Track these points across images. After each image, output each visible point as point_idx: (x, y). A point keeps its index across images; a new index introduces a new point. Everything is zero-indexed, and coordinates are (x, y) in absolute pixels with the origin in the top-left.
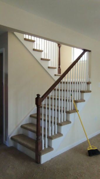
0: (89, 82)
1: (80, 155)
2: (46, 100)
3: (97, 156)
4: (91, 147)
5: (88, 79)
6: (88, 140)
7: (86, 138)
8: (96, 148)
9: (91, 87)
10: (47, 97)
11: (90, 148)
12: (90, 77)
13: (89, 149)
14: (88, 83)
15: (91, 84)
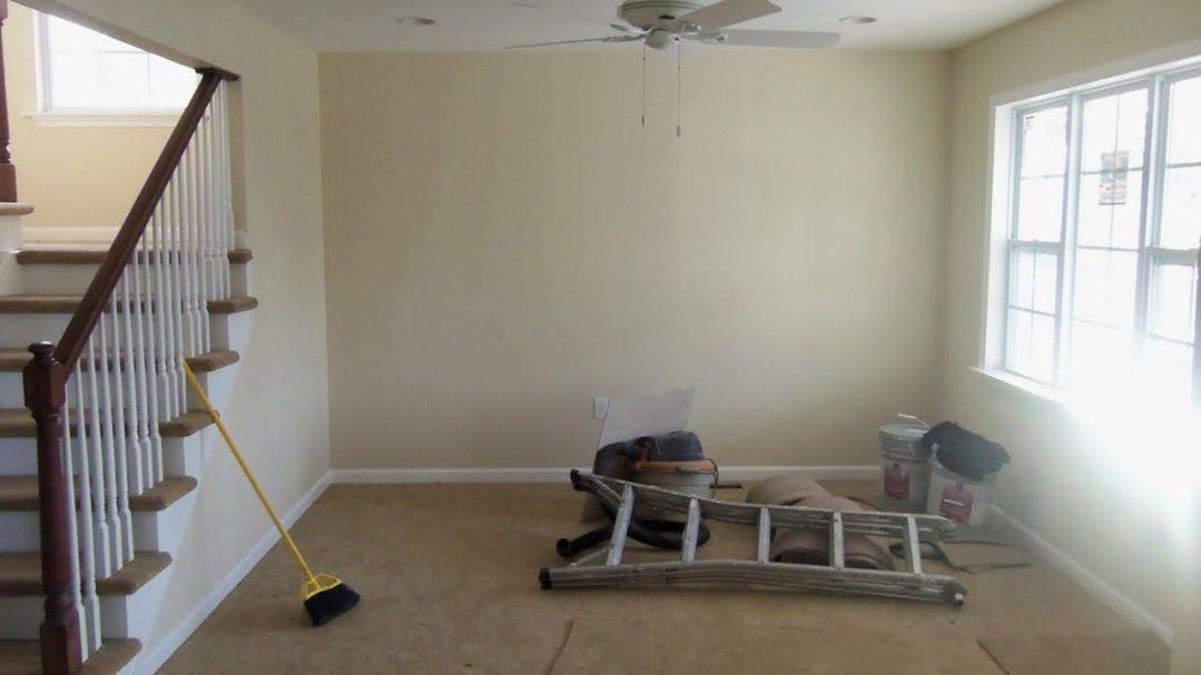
0: (237, 250)
1: (271, 634)
2: (76, 376)
3: (347, 613)
4: (314, 580)
5: (233, 232)
6: (288, 536)
7: (275, 528)
8: (339, 582)
9: (255, 279)
10: (79, 362)
11: (312, 588)
12: (240, 222)
13: (309, 596)
14: (238, 258)
15: (249, 264)
